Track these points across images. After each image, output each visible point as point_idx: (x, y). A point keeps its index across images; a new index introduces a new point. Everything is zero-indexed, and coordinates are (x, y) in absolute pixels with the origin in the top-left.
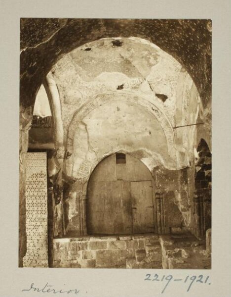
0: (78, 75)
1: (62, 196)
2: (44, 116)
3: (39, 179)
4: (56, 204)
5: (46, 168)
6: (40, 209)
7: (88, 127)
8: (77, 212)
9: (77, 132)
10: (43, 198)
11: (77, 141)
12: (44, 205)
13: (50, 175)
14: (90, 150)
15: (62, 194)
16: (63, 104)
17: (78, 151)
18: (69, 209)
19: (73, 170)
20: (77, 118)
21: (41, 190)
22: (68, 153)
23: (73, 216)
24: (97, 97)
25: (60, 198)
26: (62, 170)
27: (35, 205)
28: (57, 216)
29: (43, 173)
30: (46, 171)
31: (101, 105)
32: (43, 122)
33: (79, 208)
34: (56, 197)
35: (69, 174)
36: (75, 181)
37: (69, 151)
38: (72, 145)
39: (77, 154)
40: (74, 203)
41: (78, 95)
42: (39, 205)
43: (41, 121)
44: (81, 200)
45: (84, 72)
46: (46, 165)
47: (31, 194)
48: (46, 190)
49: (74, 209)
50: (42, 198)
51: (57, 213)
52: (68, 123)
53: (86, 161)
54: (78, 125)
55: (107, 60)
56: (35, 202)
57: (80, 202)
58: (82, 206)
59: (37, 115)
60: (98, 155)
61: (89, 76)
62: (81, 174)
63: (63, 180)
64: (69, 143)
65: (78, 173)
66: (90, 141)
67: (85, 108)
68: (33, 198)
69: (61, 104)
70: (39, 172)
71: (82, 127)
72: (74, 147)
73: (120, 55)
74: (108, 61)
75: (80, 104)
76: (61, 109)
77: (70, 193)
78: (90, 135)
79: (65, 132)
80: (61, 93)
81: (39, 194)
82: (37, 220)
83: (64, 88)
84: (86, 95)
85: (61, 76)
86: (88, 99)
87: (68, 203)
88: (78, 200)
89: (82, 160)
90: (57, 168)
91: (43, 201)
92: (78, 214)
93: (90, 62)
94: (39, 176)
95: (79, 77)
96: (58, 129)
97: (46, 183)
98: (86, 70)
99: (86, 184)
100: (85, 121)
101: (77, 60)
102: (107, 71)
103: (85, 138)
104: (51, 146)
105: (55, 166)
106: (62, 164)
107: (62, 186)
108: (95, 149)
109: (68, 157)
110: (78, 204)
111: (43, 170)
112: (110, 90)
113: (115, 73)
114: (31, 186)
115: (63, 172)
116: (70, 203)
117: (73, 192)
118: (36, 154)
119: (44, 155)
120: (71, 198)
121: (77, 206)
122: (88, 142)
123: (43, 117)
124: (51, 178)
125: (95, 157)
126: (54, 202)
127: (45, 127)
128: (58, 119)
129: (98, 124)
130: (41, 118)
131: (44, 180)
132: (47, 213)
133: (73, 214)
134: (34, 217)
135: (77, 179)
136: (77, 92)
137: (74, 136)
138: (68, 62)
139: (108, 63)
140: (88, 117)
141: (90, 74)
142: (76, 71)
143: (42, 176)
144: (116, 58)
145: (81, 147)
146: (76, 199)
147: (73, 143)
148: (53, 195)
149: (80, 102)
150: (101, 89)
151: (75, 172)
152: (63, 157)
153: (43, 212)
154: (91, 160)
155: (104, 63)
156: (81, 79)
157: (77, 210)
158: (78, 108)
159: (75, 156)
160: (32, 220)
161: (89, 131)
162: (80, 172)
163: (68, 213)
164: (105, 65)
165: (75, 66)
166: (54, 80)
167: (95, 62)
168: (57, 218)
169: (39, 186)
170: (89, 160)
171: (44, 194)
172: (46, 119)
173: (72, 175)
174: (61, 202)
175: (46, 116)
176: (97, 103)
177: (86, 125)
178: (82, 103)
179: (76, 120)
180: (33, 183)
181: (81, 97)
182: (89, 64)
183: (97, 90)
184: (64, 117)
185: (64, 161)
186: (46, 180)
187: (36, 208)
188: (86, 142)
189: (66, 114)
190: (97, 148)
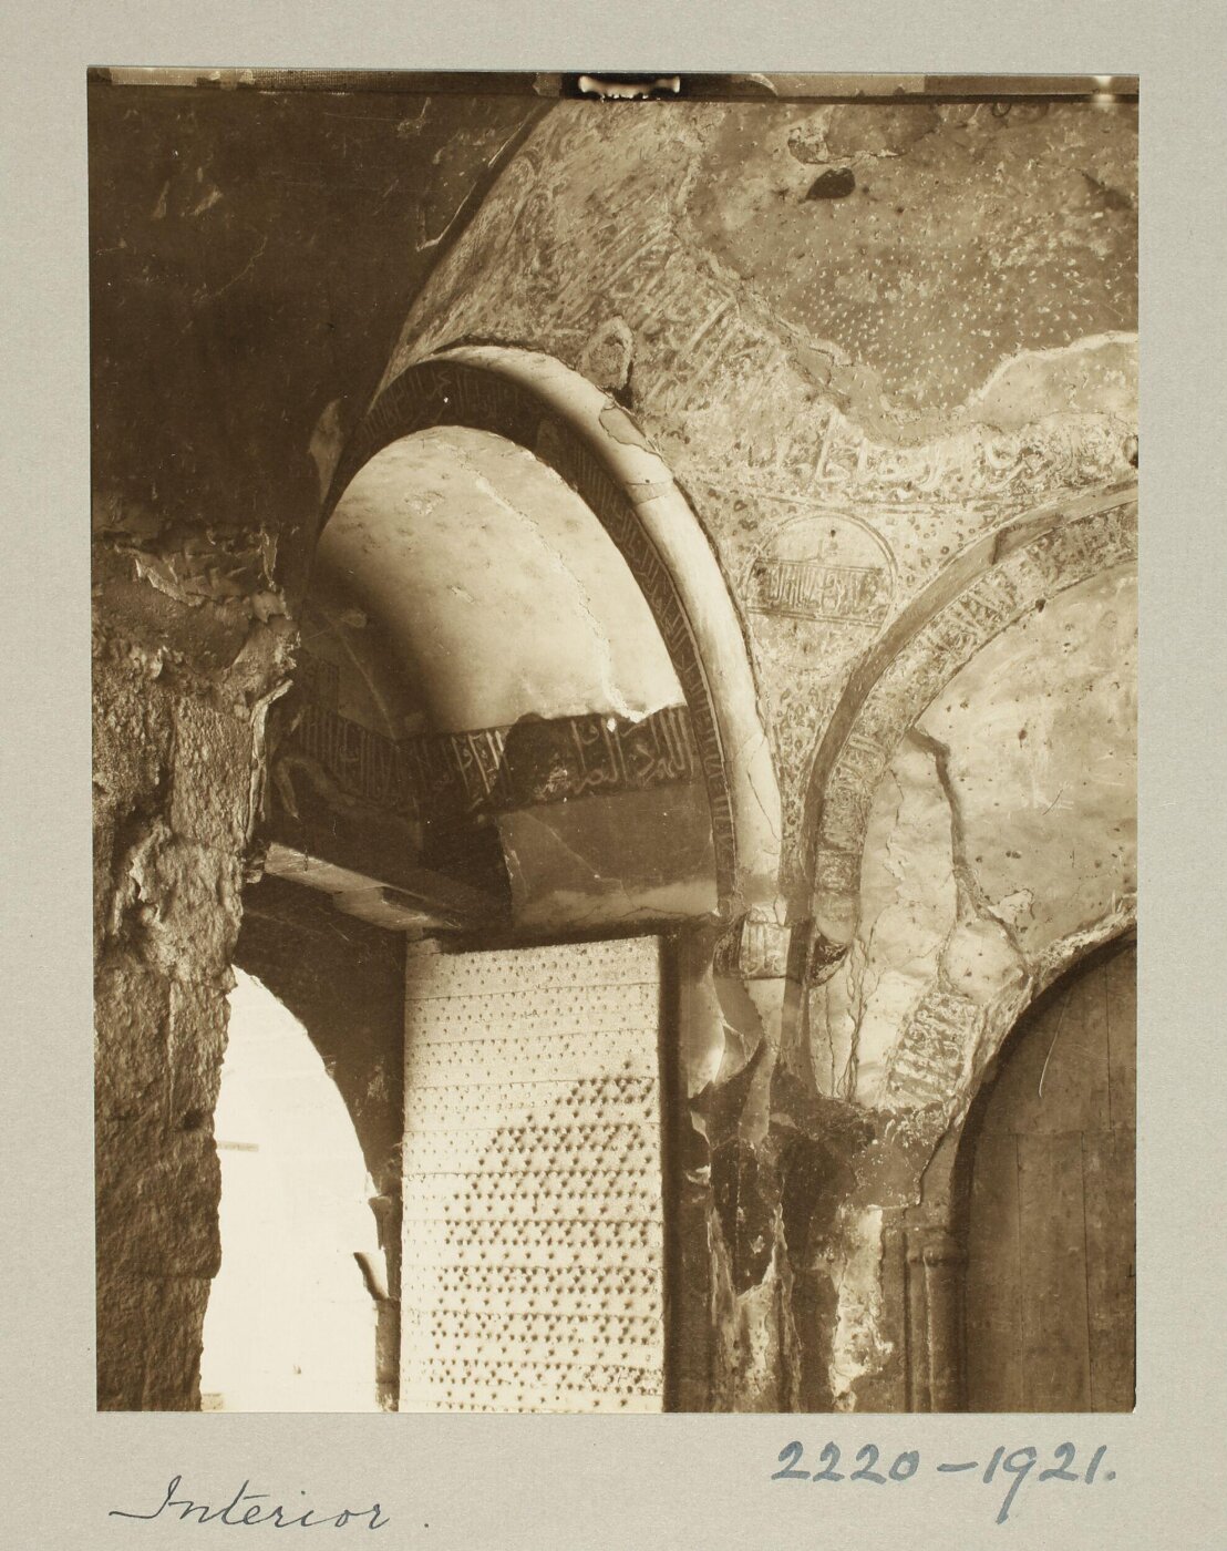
0: (824, 406)
1: (778, 1226)
2: (641, 708)
3: (612, 1113)
4: (742, 1284)
5: (652, 1040)
6: (616, 1305)
7: (955, 765)
8: (889, 1346)
9: (880, 805)
10: (635, 1233)
11: (885, 861)
12: (640, 1281)
13: (694, 1088)
14: (972, 917)
15: (778, 1212)
16: (757, 621)
17: (890, 925)
18: (835, 1321)
19: (854, 1057)
20: (880, 707)
21: (625, 1182)
22: (823, 940)
23: (858, 1370)
24: (1000, 548)
25: (769, 1240)
26: (773, 1054)
27: (590, 1280)
28: (747, 1361)
29: (637, 1071)
30: (653, 1060)
31: (1041, 605)
32: (641, 748)
33: (898, 1320)
34: (736, 1237)
35: (830, 1085)
36: (871, 1133)
37: (830, 927)
38: (853, 889)
39: (884, 946)
40: (869, 1281)
41: (861, 550)
42: (614, 1280)
43: (627, 745)
44: (917, 1261)
45: (868, 374)
46: (654, 1020)
47: (570, 1209)
48: (654, 1183)
49: (870, 1324)
50: (629, 1234)
51: (744, 1341)
52: (811, 747)
53: (946, 987)
54: (888, 757)
55: (1005, 252)
56: (588, 1257)
57: (906, 1278)
58: (922, 1299)
59: (599, 707)
60: (1026, 940)
61: (910, 401)
62: (911, 1084)
63: (786, 1120)
64: (831, 877)
65: (891, 1076)
66: (971, 850)
67: (929, 636)
68: (580, 1233)
69: (741, 618)
70: (616, 1069)
71: (917, 765)
72: (867, 905)
73: (1092, 183)
74: (1018, 257)
75: (881, 612)
76: (749, 653)
77: (843, 1211)
78: (968, 815)
79: (787, 806)
80: (726, 544)
81: (617, 1209)
82: (600, 1378)
83: (741, 505)
84: (915, 540)
85: (694, 418)
86: (935, 570)
87: (829, 1282)
88: (895, 1260)
89: (917, 988)
90: (734, 1042)
91: (638, 1258)
92: (894, 1357)
93: (891, 295)
94: (612, 1090)
95: (838, 420)
96: (743, 788)
97: (653, 1136)
98: (876, 359)
99: (949, 1152)
100: (938, 723)
101: (781, 290)
102: (1033, 344)
103: (936, 839)
104: (697, 898)
105: (721, 1024)
106: (778, 1016)
107: (772, 1161)
108: (1007, 908)
109: (822, 975)
110: (896, 1290)
111: (637, 1051)
112: (1087, 481)
113: (1096, 341)
114: (565, 1160)
115: (779, 1068)
116: (842, 1284)
117: (861, 1204)
118: (597, 950)
119: (640, 958)
120: (852, 1249)
121: (887, 1306)
122: (959, 861)
123: (637, 717)
124: (698, 1103)
125: (1008, 958)
126: (720, 1268)
127: (659, 783)
128: (737, 719)
129: (1022, 735)
130: (624, 724)
131: (646, 1116)
132: (660, 1336)
133: (861, 1357)
134: (587, 1357)
135: (886, 1116)
136: (847, 527)
137: (862, 829)
138: (715, 307)
139: (1022, 271)
140: (953, 697)
141: (919, 389)
142: (806, 373)
143: (635, 1090)
144: (1071, 220)
145: (907, 894)
146: (884, 1251)
147: (857, 879)
148: (713, 1221)
149: (881, 598)
150: (1017, 484)
151: (872, 1066)
152: (782, 968)
153: (639, 1330)
154: (976, 984)
155: (996, 282)
156: (858, 434)
157: (887, 1331)
158: (868, 638)
159: (869, 960)
160: (576, 1377)
161: (961, 788)
162: (902, 1069)
163: (828, 1349)
164: (1008, 299)
165: (787, 341)
166: (651, 448)
167: (923, 290)
168: (750, 1374)
169: (612, 1159)
170: (965, 983)
171: (642, 1212)
172: (653, 730)
173: (852, 1087)
174: (771, 1267)
175: (652, 709)
176: (1011, 588)
177: (941, 752)
178: (899, 603)
179: (872, 726)
180: (576, 1137)
181: (879, 561)
182: (886, 305)
183: (989, 499)
184: (776, 706)
185: (792, 997)
186: (656, 1117)
187: (593, 1302)
188: (946, 865)
189: (790, 683)
190: (1022, 899)
